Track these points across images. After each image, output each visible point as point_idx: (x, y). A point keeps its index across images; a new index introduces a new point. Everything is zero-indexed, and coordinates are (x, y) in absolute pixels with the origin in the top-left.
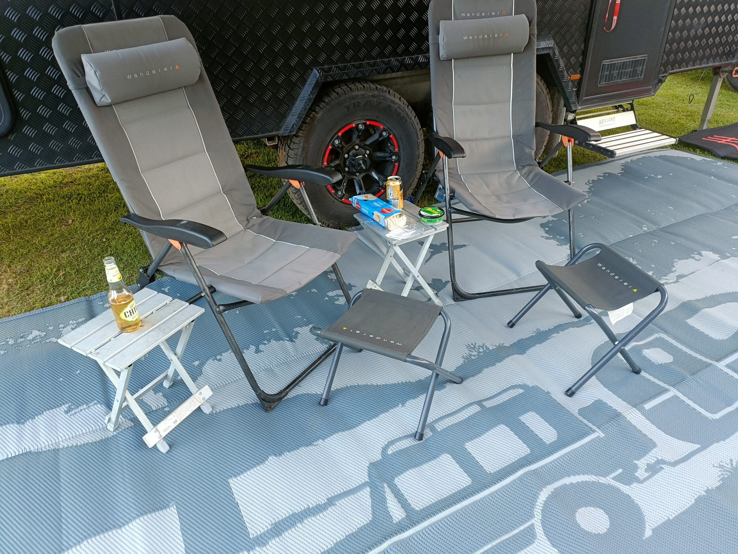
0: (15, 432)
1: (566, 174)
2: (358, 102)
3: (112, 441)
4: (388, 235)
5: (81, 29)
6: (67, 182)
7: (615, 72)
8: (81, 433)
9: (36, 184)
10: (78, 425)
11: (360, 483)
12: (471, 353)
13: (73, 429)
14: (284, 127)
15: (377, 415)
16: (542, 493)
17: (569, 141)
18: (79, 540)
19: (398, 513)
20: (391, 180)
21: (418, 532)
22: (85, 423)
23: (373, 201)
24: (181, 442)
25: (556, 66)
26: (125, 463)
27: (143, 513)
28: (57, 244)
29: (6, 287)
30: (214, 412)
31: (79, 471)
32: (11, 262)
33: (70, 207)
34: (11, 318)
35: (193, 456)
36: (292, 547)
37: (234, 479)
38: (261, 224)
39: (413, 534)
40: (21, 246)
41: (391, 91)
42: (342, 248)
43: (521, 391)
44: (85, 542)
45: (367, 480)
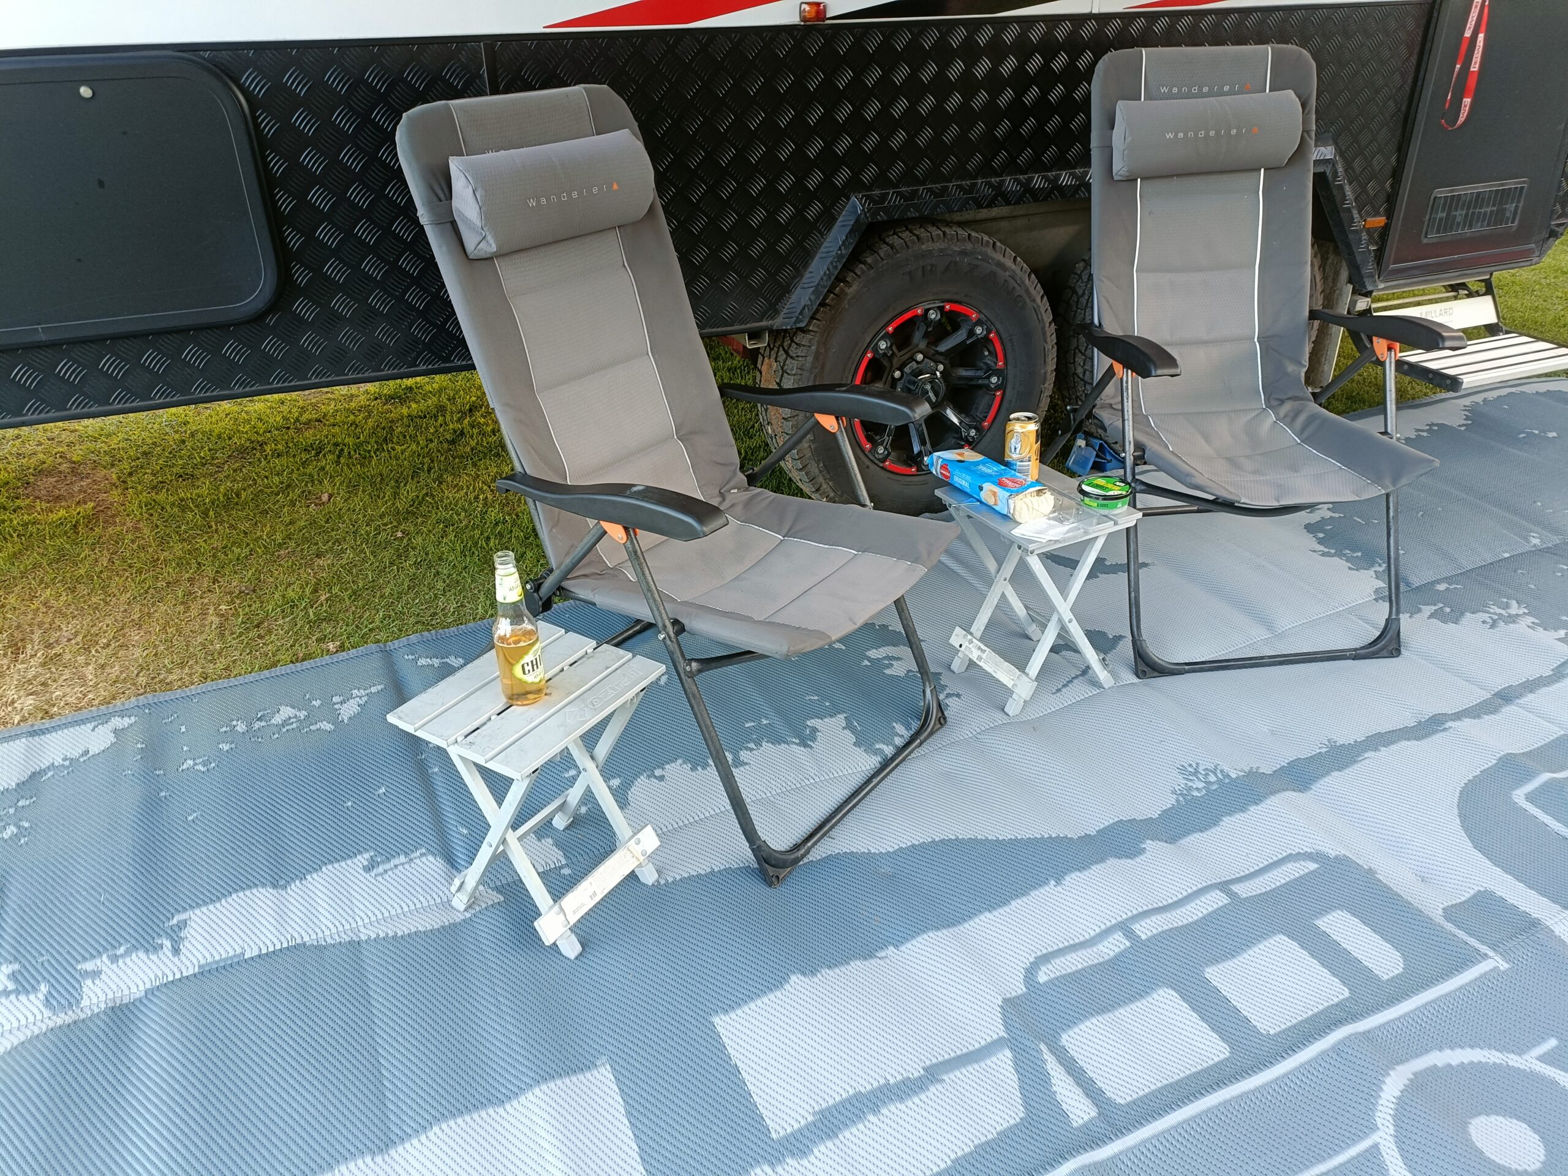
0: (271, 904)
1: (1382, 417)
2: (932, 265)
3: (465, 930)
4: (1017, 532)
5: (448, 107)
6: (309, 421)
7: (1459, 214)
8: (399, 911)
9: (249, 421)
10: (392, 896)
11: (989, 1040)
12: (1190, 784)
13: (384, 903)
14: (785, 311)
15: (1005, 902)
16: (1388, 1080)
17: (1390, 349)
18: (424, 1123)
19: (1081, 1106)
20: (1018, 419)
21: (1130, 1149)
22: (405, 892)
23: (977, 464)
24: (602, 938)
25: (1338, 199)
26: (498, 975)
27: (547, 1077)
28: (305, 540)
29: (216, 620)
30: (662, 882)
31: (407, 987)
32: (217, 572)
33: (323, 468)
34: (233, 681)
35: (632, 966)
36: (863, 1161)
37: (723, 1017)
38: (748, 503)
39: (1121, 1153)
40: (234, 543)
41: (998, 244)
42: (929, 555)
43: (1313, 866)
44: (436, 1129)
45: (1003, 1034)
